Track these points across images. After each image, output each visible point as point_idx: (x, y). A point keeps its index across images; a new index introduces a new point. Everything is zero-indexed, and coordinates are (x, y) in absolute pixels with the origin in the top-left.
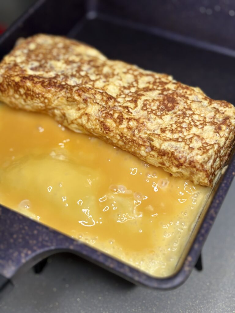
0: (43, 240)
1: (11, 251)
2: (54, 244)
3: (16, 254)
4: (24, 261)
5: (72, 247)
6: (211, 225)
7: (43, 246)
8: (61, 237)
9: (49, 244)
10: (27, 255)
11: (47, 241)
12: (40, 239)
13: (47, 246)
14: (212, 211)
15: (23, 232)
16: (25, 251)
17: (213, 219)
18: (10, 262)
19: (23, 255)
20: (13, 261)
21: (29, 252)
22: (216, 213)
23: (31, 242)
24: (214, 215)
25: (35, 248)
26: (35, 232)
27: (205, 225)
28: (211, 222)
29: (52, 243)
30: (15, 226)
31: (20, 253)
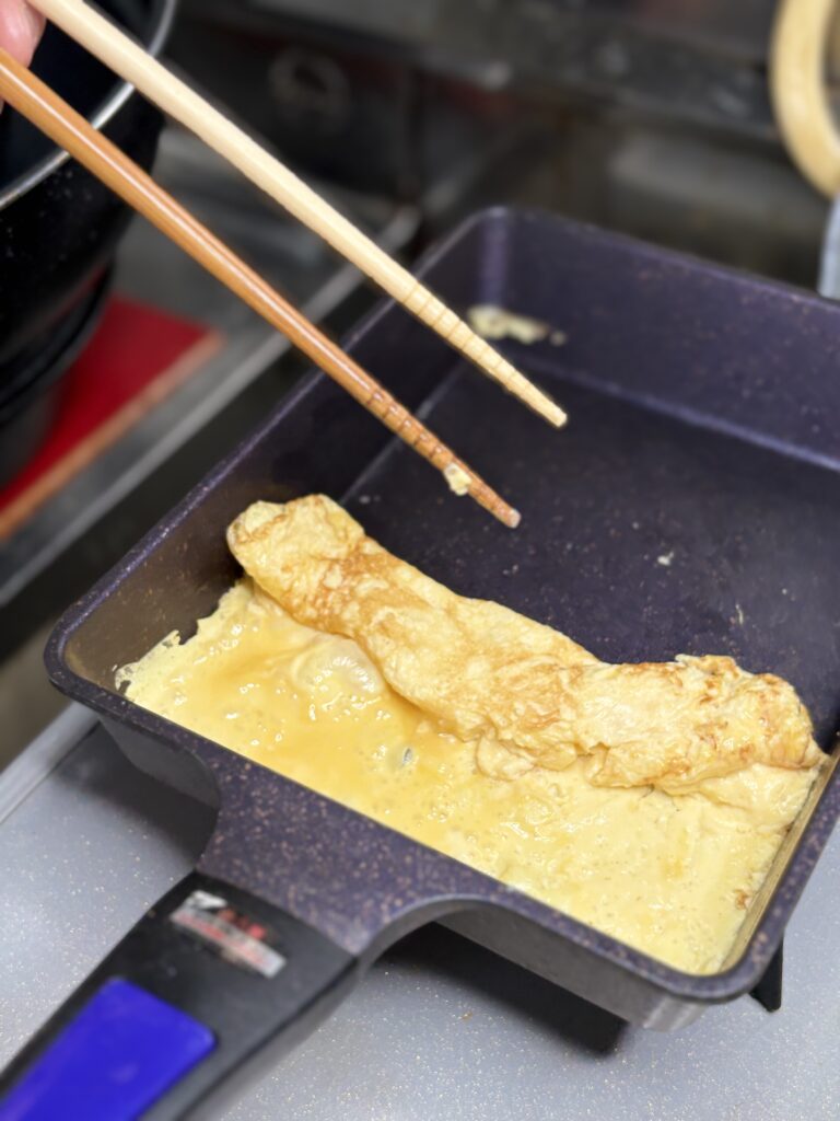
0: (427, 879)
1: (357, 897)
2: (453, 889)
3: (370, 904)
4: (387, 920)
5: (493, 899)
6: (810, 869)
7: (428, 892)
8: (468, 874)
9: (442, 888)
10: (393, 908)
11: (435, 881)
12: (420, 876)
13: (439, 892)
14: (813, 839)
15: (380, 857)
16: (389, 898)
17: (814, 855)
18: (357, 921)
19: (384, 907)
20: (363, 921)
21: (398, 903)
22: (822, 843)
23: (400, 880)
24: (818, 848)
25: (411, 894)
26: (408, 860)
27: (797, 869)
28: (811, 862)
29: (447, 885)
30: (360, 843)
31: (378, 903)
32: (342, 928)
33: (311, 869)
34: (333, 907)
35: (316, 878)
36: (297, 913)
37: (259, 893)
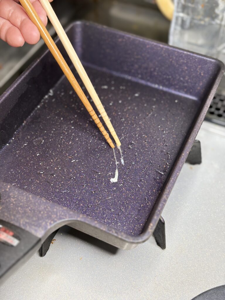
0: (60, 215)
1: (40, 221)
2: (68, 217)
3: (44, 223)
4: (49, 227)
7: (60, 219)
8: (72, 213)
9: (64, 217)
10: (50, 224)
11: (63, 215)
12: (58, 214)
13: (64, 219)
15: (47, 210)
16: (49, 221)
18: (40, 229)
19: (48, 224)
20: (42, 228)
21: (52, 222)
23: (53, 216)
25: (56, 220)
26: (55, 210)
29: (66, 216)
30: (41, 206)
31: (46, 223)
32: (36, 230)
33: (27, 214)
34: (34, 225)
35: (28, 217)
36: (23, 228)
37: (12, 222)
